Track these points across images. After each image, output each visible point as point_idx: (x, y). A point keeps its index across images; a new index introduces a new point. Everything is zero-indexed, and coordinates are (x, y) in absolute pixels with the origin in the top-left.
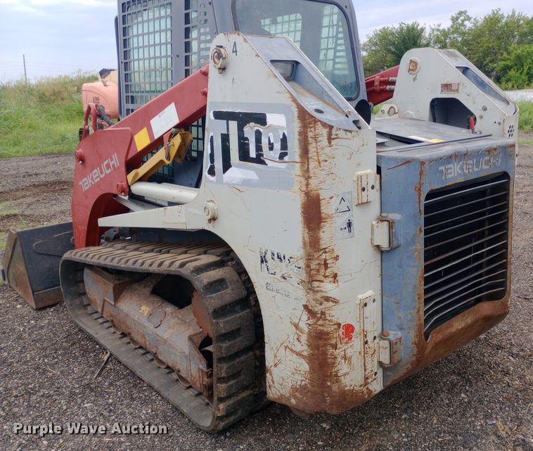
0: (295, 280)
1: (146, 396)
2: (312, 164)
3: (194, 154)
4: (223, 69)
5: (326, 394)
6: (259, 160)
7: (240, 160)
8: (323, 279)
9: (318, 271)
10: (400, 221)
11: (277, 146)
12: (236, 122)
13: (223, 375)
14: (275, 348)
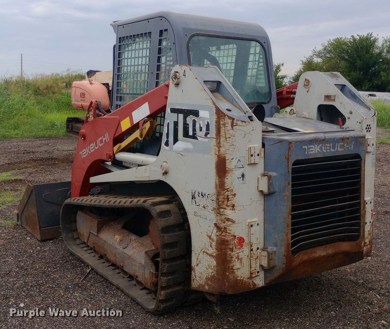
0: (210, 208)
1: (114, 293)
2: (222, 139)
3: (158, 135)
4: (177, 85)
5: (225, 281)
6: (194, 137)
7: (184, 137)
8: (226, 207)
9: (223, 202)
10: (275, 177)
11: (204, 129)
12: (182, 115)
13: (165, 271)
14: (197, 253)
